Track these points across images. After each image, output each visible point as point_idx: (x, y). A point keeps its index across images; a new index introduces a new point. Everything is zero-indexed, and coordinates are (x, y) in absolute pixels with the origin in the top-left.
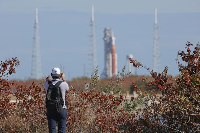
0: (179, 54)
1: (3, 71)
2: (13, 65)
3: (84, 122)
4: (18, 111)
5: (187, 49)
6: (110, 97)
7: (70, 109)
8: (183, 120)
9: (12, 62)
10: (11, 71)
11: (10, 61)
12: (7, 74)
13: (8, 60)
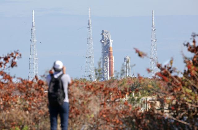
0: (185, 45)
1: (5, 64)
2: (15, 58)
3: (87, 115)
4: (20, 104)
5: (192, 40)
6: (114, 89)
7: (73, 102)
8: (189, 112)
9: (14, 55)
10: (13, 65)
11: (12, 54)
12: (9, 67)
13: (10, 53)
